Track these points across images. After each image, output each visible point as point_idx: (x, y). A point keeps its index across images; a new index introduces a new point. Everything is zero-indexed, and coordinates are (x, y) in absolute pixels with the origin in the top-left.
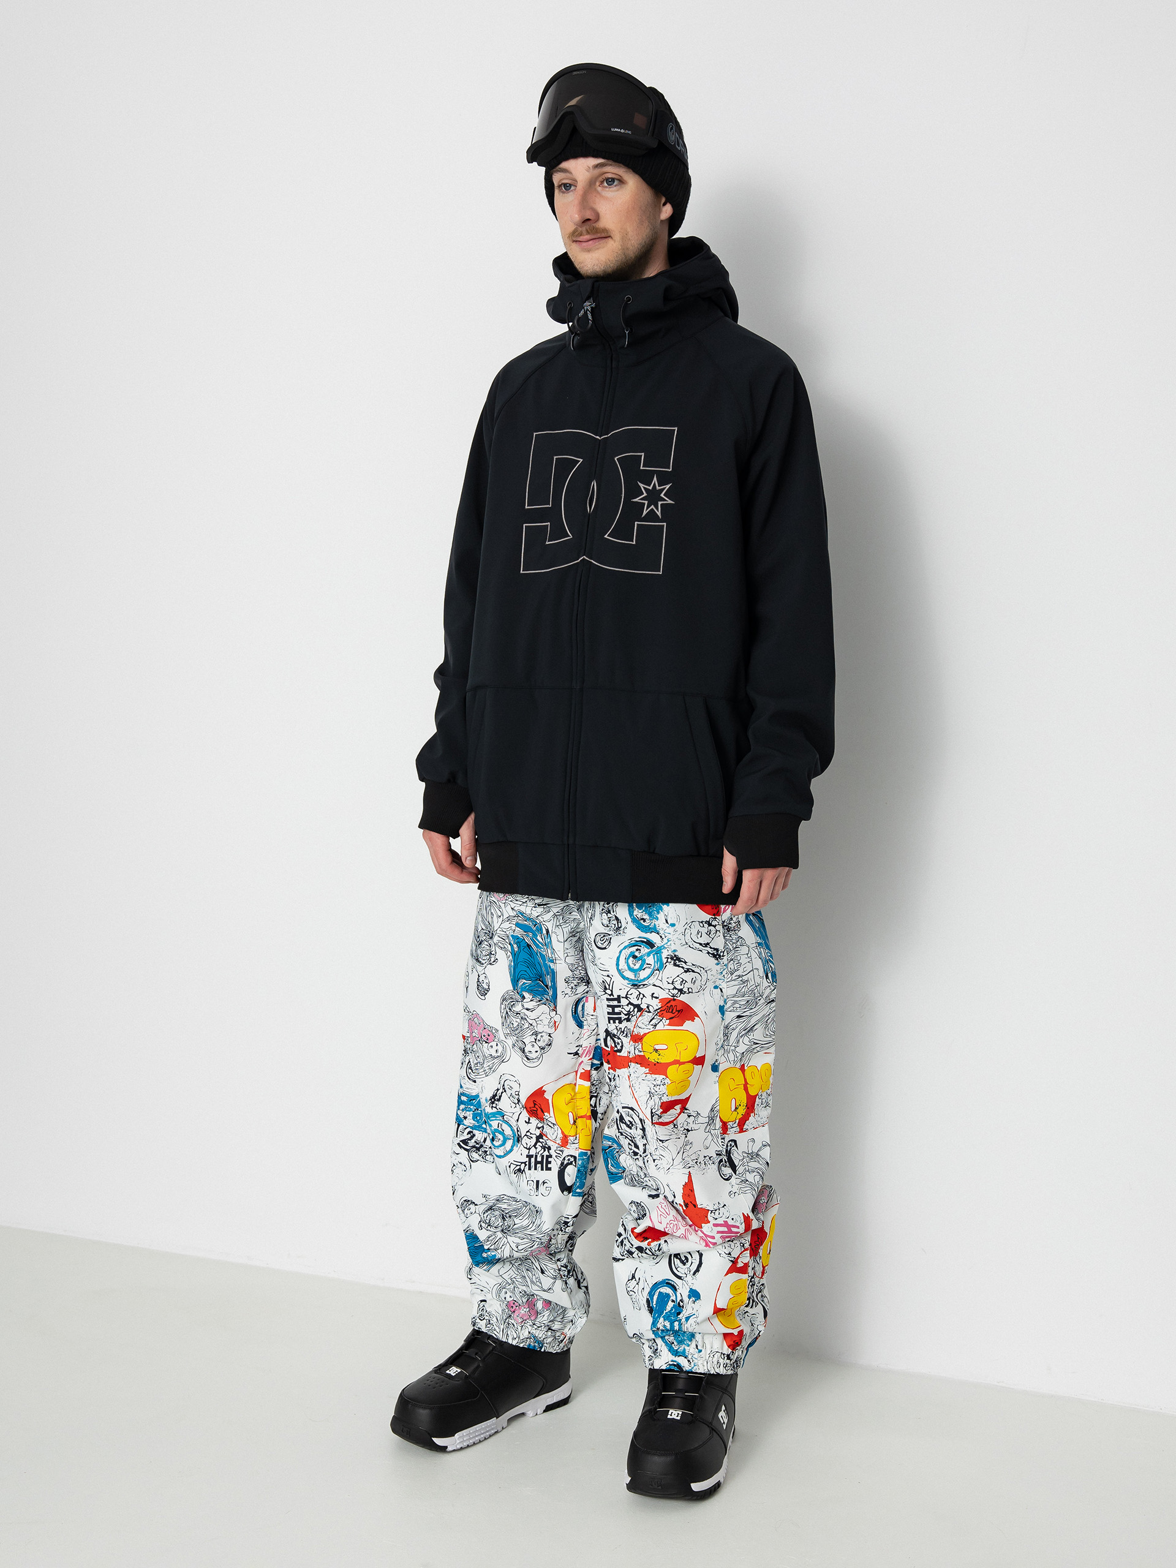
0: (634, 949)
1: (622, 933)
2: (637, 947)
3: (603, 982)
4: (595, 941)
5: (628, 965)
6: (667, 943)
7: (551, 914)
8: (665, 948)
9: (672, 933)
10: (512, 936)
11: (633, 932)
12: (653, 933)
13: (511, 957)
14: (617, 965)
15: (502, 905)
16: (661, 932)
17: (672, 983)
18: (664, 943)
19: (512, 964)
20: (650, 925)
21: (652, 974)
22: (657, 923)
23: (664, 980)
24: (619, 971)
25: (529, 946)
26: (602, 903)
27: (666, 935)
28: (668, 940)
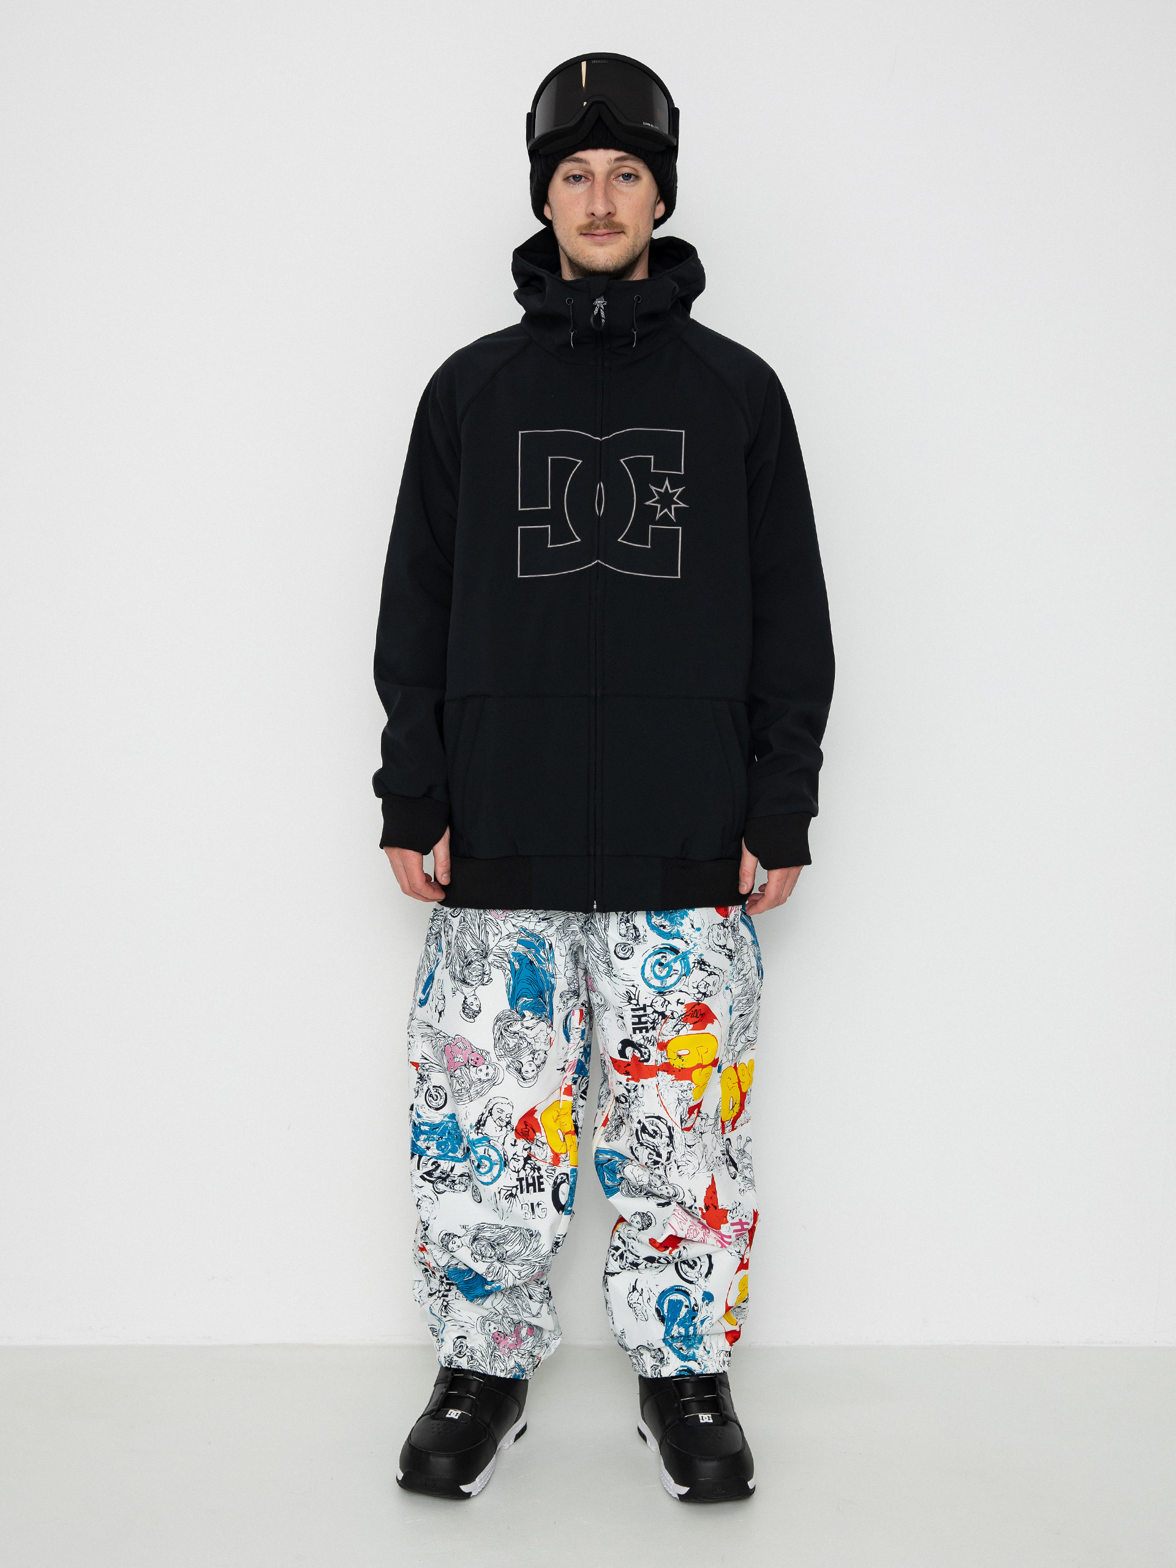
0: (659, 956)
1: (642, 941)
2: (662, 955)
3: (627, 992)
4: (615, 952)
5: (655, 974)
6: (693, 948)
7: (554, 928)
8: (690, 953)
9: (699, 938)
10: (513, 954)
11: (656, 941)
12: (676, 939)
13: (510, 976)
14: (643, 973)
15: (501, 923)
16: (687, 938)
17: (697, 988)
18: (690, 948)
19: (512, 982)
20: (671, 931)
21: (679, 979)
22: (680, 929)
23: (690, 986)
24: (645, 980)
25: (531, 962)
26: (620, 913)
27: (692, 940)
28: (695, 945)
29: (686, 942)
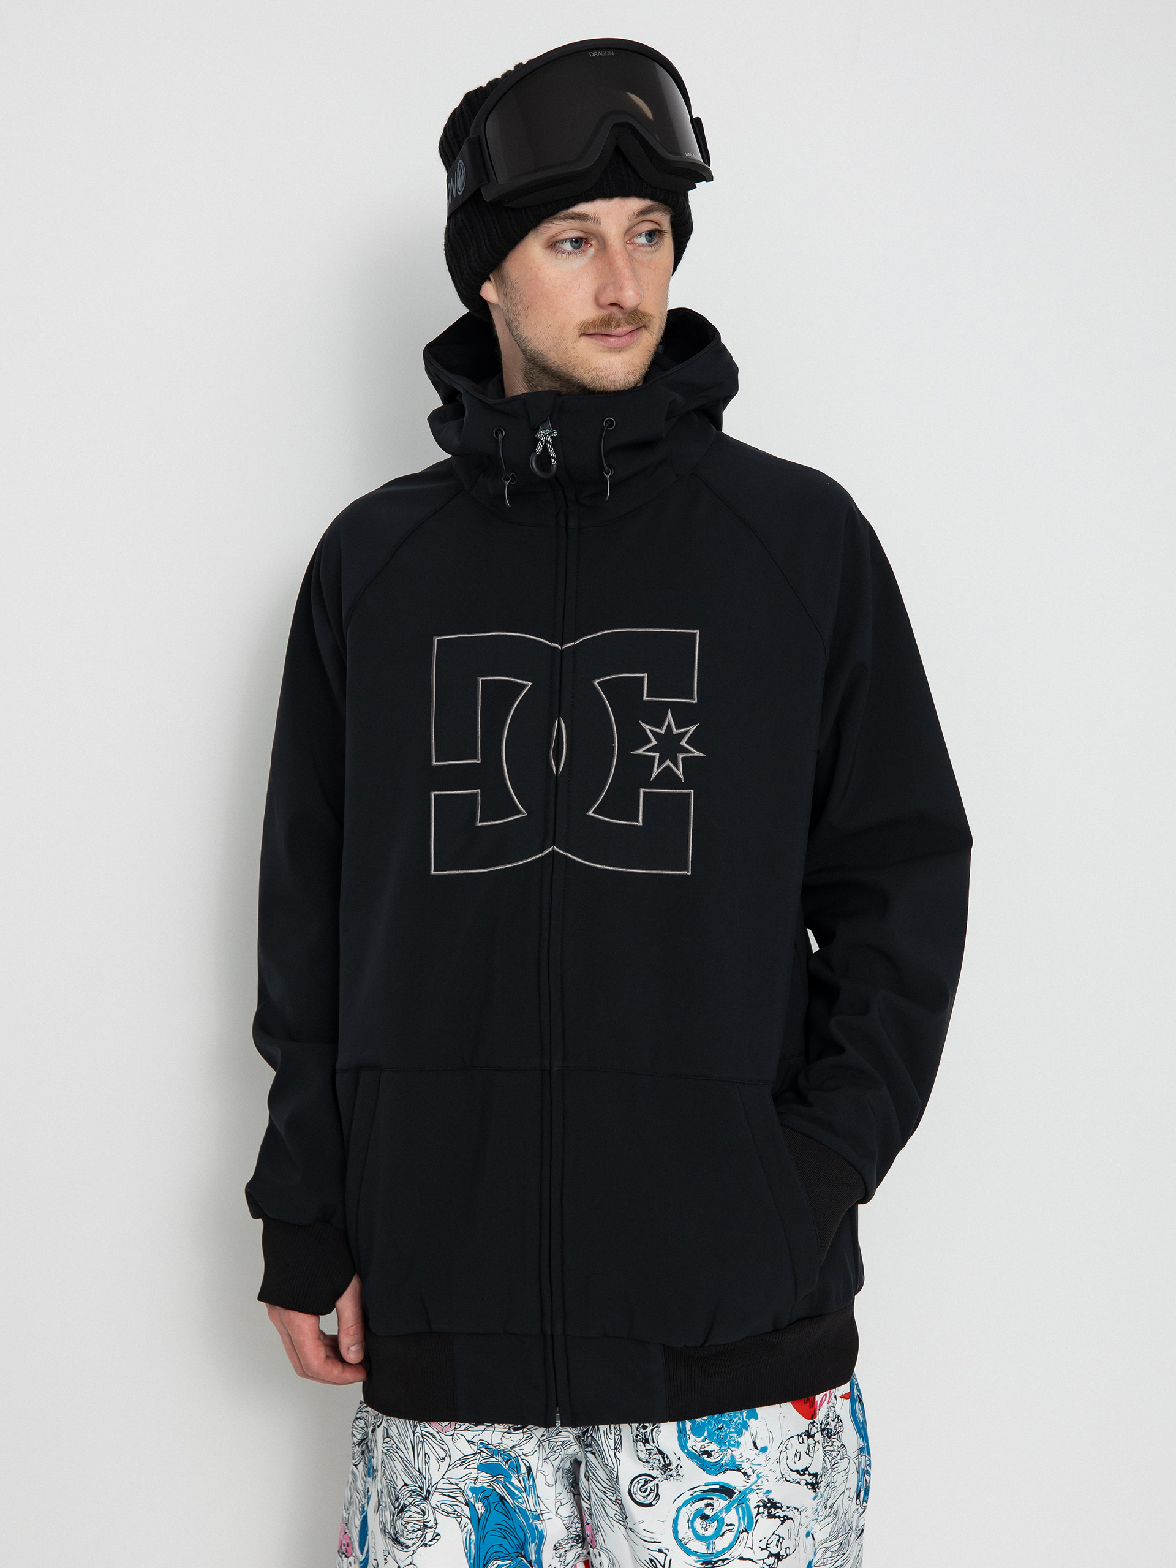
0: (702, 1504)
1: (674, 1474)
2: (705, 1502)
3: (651, 1560)
4: (630, 1492)
5: (695, 1532)
6: (756, 1482)
7: (535, 1440)
8: (751, 1490)
9: (765, 1463)
10: (473, 1490)
11: (696, 1477)
12: (729, 1472)
13: (470, 1526)
14: (675, 1531)
15: (448, 1440)
16: (746, 1466)
17: (767, 1548)
18: (751, 1482)
19: (473, 1537)
20: (722, 1459)
21: (736, 1539)
22: (736, 1452)
23: (756, 1549)
24: (679, 1542)
25: (502, 1499)
26: (635, 1426)
27: (755, 1468)
28: (759, 1477)
29: (745, 1474)
